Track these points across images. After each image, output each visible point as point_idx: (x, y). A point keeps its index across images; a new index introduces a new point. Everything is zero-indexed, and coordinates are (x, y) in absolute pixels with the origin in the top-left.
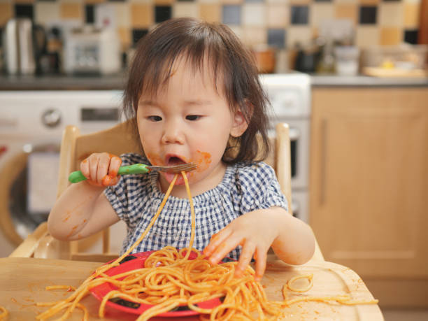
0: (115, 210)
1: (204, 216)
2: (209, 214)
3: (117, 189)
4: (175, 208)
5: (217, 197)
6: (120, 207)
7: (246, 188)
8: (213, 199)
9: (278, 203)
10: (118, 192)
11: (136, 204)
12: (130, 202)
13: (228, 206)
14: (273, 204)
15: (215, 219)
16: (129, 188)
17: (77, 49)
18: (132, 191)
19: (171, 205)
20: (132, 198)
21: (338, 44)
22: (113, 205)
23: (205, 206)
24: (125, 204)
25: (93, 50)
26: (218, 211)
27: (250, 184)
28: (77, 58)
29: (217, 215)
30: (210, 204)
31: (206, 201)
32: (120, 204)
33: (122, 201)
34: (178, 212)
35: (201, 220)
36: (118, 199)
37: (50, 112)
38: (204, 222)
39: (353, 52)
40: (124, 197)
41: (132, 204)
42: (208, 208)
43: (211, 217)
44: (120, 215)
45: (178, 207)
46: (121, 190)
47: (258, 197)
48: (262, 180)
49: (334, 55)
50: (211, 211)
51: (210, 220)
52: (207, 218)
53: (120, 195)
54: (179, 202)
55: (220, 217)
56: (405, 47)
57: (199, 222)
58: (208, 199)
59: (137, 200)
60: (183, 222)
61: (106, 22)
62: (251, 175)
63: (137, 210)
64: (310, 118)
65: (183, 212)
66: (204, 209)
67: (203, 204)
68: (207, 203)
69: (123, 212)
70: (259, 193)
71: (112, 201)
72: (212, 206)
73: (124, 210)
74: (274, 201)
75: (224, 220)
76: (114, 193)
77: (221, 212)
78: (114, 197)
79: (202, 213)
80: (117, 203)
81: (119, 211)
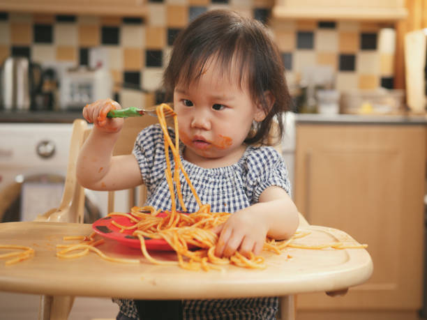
0: (141, 169)
1: (216, 187)
2: (220, 186)
3: (146, 150)
4: (191, 173)
5: (231, 173)
6: (146, 168)
7: (252, 165)
8: (227, 175)
9: (278, 184)
10: (147, 153)
11: (160, 166)
12: (156, 163)
13: (239, 181)
14: (273, 184)
15: (225, 190)
16: (158, 151)
17: (72, 86)
18: (159, 154)
19: (189, 170)
20: (159, 160)
21: (320, 88)
22: (140, 164)
23: (218, 178)
24: (151, 165)
25: (87, 88)
26: (229, 184)
27: (256, 163)
28: (72, 95)
29: (228, 187)
30: (223, 178)
31: (220, 174)
32: (146, 164)
33: (149, 162)
34: (194, 176)
35: (213, 189)
36: (145, 159)
37: (46, 143)
38: (216, 191)
39: (334, 95)
40: (151, 158)
41: (157, 165)
42: (221, 181)
43: (223, 188)
44: (143, 175)
45: (194, 172)
46: (150, 152)
47: (260, 175)
48: (268, 161)
49: (316, 98)
50: (223, 183)
51: (221, 190)
52: (218, 189)
53: (148, 156)
54: (196, 168)
55: (230, 189)
56: (382, 92)
57: (211, 190)
58: (222, 173)
59: (162, 163)
60: (197, 185)
61: (100, 65)
62: (258, 155)
63: (159, 172)
64: (295, 153)
65: (198, 177)
66: (218, 181)
67: (217, 177)
68: (221, 177)
69: (147, 173)
70: (262, 171)
71: (140, 160)
72: (225, 180)
73: (149, 170)
74: (275, 181)
75: (233, 192)
76: (144, 154)
77: (232, 186)
78: (142, 157)
79: (215, 183)
80: (144, 163)
81: (144, 171)
